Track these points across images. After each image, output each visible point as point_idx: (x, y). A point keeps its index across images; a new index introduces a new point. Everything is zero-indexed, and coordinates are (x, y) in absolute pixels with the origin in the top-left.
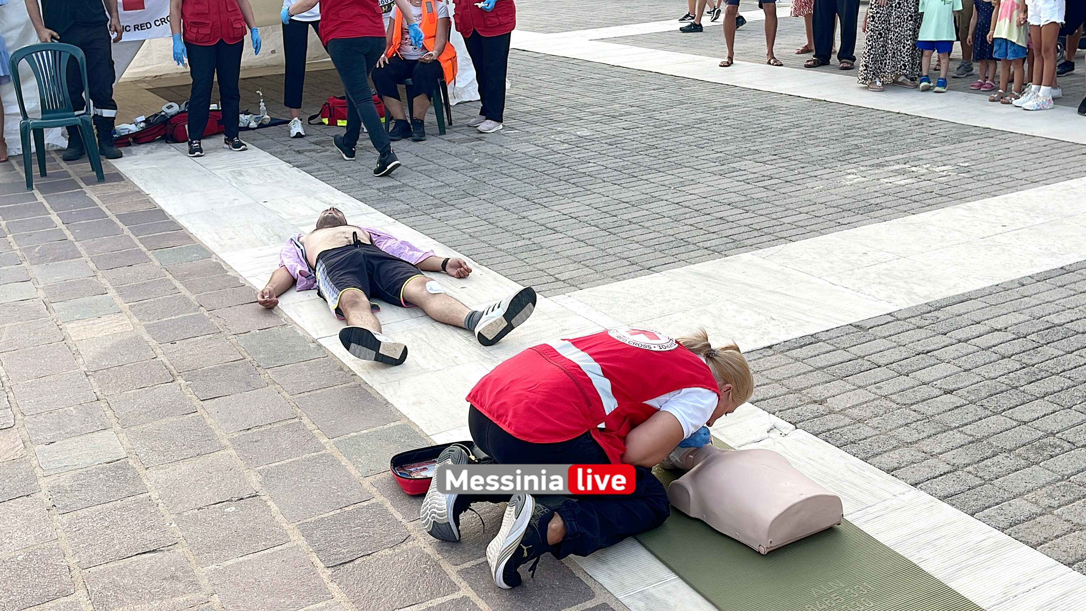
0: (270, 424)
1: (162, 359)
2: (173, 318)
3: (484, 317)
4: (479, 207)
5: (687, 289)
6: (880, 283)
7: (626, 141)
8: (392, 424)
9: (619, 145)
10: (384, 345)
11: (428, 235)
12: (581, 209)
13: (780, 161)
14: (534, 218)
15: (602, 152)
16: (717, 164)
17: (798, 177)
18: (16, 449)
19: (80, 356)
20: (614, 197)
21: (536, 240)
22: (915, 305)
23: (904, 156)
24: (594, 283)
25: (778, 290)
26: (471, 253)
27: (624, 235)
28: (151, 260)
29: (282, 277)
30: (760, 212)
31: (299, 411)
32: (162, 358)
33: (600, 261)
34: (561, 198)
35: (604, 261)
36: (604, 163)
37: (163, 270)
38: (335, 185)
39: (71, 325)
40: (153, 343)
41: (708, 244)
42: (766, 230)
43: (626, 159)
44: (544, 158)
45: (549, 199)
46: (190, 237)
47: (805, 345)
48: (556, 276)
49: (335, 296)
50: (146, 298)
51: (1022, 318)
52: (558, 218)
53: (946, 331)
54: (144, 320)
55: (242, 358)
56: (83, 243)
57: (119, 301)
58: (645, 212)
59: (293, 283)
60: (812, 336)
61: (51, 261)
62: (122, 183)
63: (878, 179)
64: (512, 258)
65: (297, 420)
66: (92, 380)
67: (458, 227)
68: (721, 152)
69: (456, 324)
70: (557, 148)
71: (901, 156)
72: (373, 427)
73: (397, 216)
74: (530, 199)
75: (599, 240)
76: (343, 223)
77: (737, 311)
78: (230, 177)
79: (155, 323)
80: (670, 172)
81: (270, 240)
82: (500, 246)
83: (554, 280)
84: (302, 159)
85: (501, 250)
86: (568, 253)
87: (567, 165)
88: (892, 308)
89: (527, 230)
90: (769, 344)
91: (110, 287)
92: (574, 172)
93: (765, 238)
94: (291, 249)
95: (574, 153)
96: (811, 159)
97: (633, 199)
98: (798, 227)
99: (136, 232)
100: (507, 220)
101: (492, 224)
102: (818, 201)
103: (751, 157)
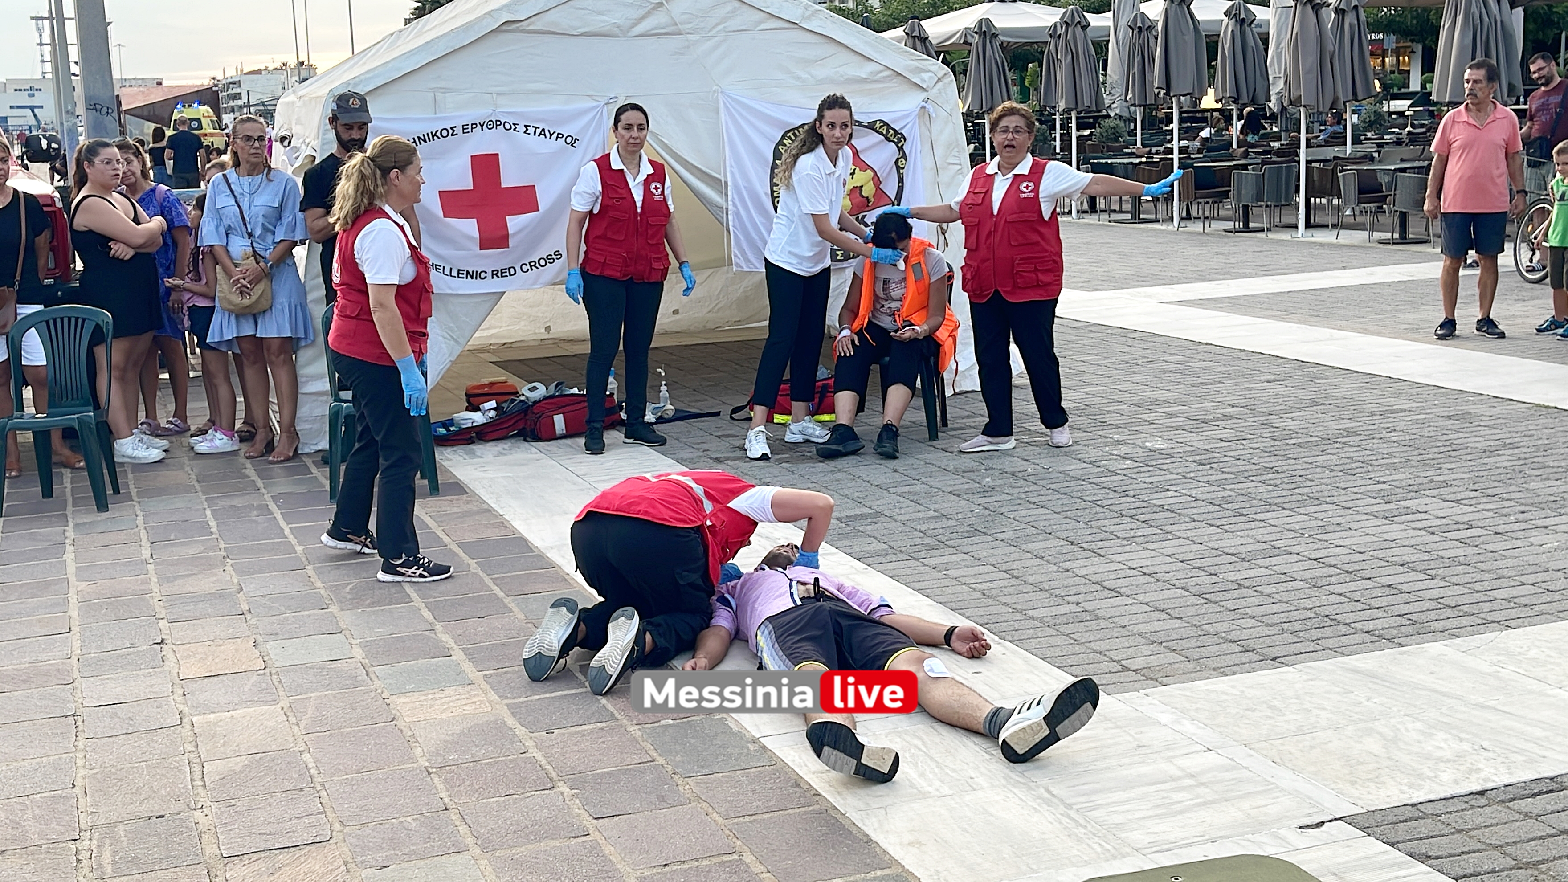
0: (697, 860)
1: (535, 755)
2: (548, 695)
3: (1015, 717)
4: (996, 552)
5: (1338, 693)
7: (1226, 459)
8: (879, 873)
9: (1215, 466)
10: (868, 750)
11: (918, 590)
12: (1158, 560)
13: (1484, 500)
14: (1083, 572)
15: (1188, 475)
16: (1378, 501)
17: (1516, 527)
18: (336, 872)
19: (417, 745)
20: (1211, 544)
21: (1089, 606)
24: (1187, 676)
25: (1492, 703)
26: (986, 621)
27: (1231, 605)
28: (511, 612)
30: (1454, 580)
31: (738, 843)
32: (534, 753)
33: (1193, 643)
34: (1125, 542)
35: (1199, 644)
36: (1194, 492)
39: (403, 700)
40: (520, 731)
41: (1370, 626)
42: (1465, 608)
43: (1228, 487)
44: (1094, 480)
45: (1107, 544)
46: (566, 580)
47: (1539, 793)
48: (1123, 662)
50: (507, 664)
52: (1122, 574)
54: (507, 698)
55: (650, 759)
57: (468, 667)
58: (1263, 571)
60: (1552, 779)
61: (369, 606)
62: (465, 497)
64: (1051, 631)
65: (735, 856)
66: (436, 780)
67: (963, 580)
68: (1385, 482)
69: (970, 726)
70: (1114, 466)
72: (850, 875)
73: (870, 560)
74: (1076, 542)
75: (1191, 611)
77: (1423, 733)
79: (522, 703)
80: (1302, 511)
82: (1030, 613)
83: (1120, 668)
85: (1033, 618)
86: (1142, 628)
87: (1132, 493)
89: (1073, 590)
90: (1479, 788)
91: (455, 647)
92: (1145, 505)
93: (1464, 621)
95: (1142, 475)
96: (1536, 500)
97: (1242, 549)
98: (1520, 605)
99: (488, 569)
100: (1039, 573)
101: (1017, 578)
102: (1552, 566)
103: (1435, 492)
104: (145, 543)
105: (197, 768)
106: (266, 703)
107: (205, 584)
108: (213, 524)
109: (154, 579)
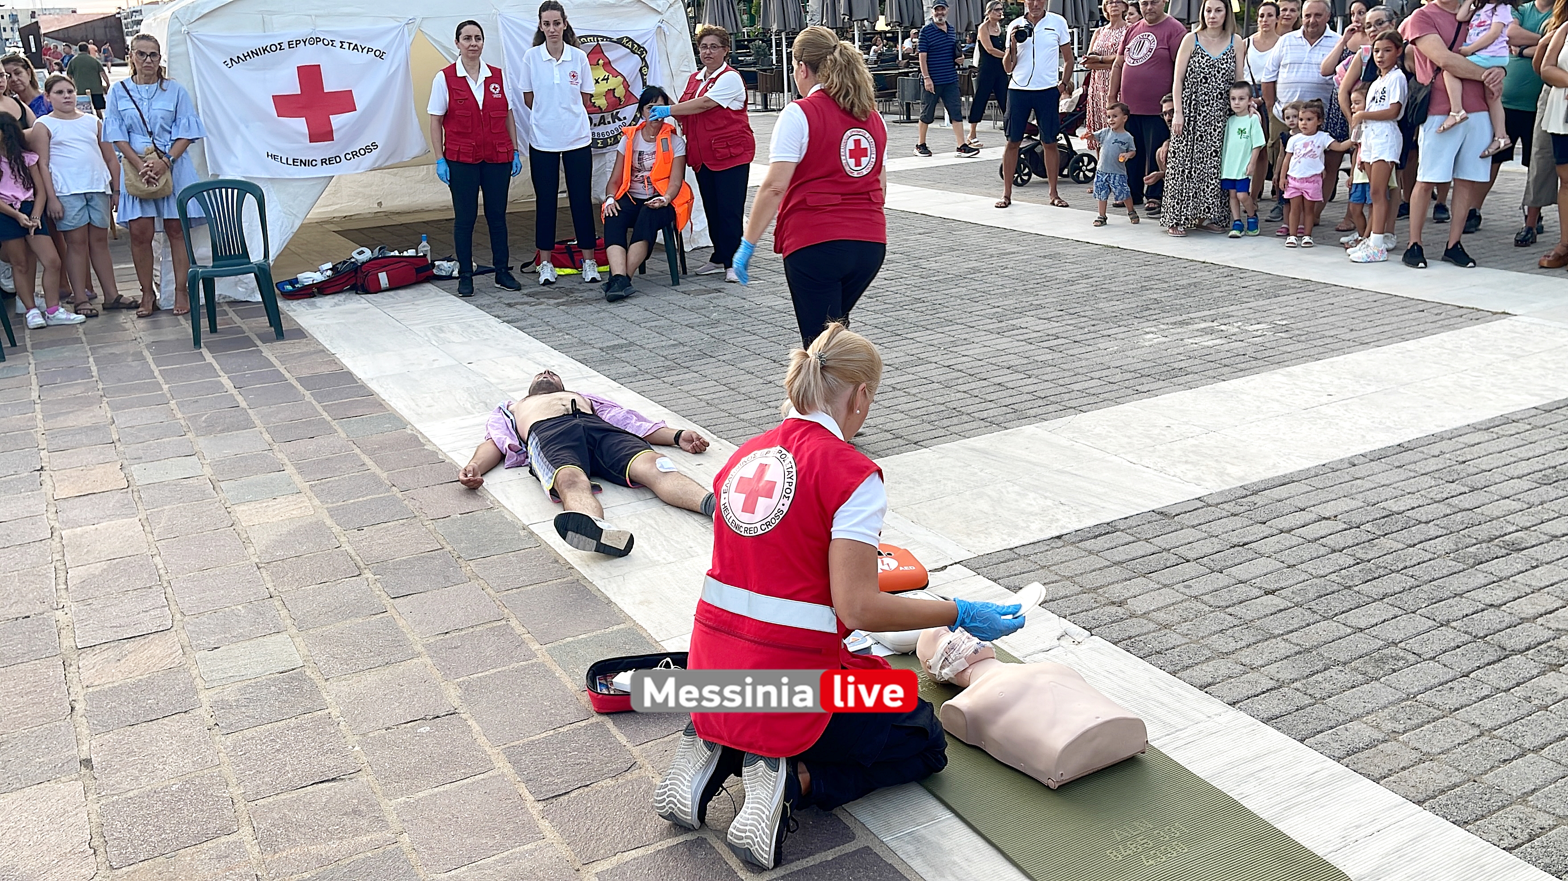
0: (472, 627)
2: (361, 499)
4: (718, 370)
5: (960, 467)
6: (1186, 462)
7: (888, 293)
8: (615, 628)
9: (879, 298)
10: (607, 533)
11: (659, 402)
13: (1067, 317)
16: (993, 320)
17: (1088, 336)
18: (174, 656)
19: (250, 545)
22: (1228, 488)
23: (1212, 312)
25: (1068, 469)
26: (708, 424)
27: (886, 403)
28: (336, 432)
29: (488, 451)
30: (1045, 377)
31: (506, 611)
32: (346, 547)
37: (350, 443)
38: (550, 344)
39: (242, 508)
40: (336, 529)
41: (985, 415)
42: (1051, 398)
46: (381, 405)
47: (1100, 535)
49: (550, 474)
50: (329, 476)
51: (1354, 504)
53: (1265, 519)
54: (327, 503)
55: (440, 547)
56: (258, 411)
57: (297, 478)
58: (911, 377)
59: (500, 458)
60: (1108, 524)
61: (220, 432)
62: (305, 340)
63: (1182, 340)
65: (503, 622)
66: (264, 573)
67: (693, 393)
68: (999, 307)
69: (690, 508)
71: (1208, 313)
72: (593, 631)
73: (623, 380)
76: (558, 388)
77: (1019, 494)
78: (429, 334)
79: (340, 506)
80: (940, 330)
81: (475, 408)
82: (742, 416)
84: (513, 312)
85: (743, 420)
88: (1201, 492)
90: (1058, 534)
91: (288, 463)
93: (1051, 408)
94: (499, 419)
96: (1103, 316)
97: (897, 361)
98: (1089, 395)
99: (319, 398)
100: (750, 385)
101: (733, 389)
102: (1112, 364)
103: (1032, 313)
104: (35, 386)
105: (62, 574)
106: (127, 516)
107: (84, 418)
108: (94, 369)
109: (40, 417)
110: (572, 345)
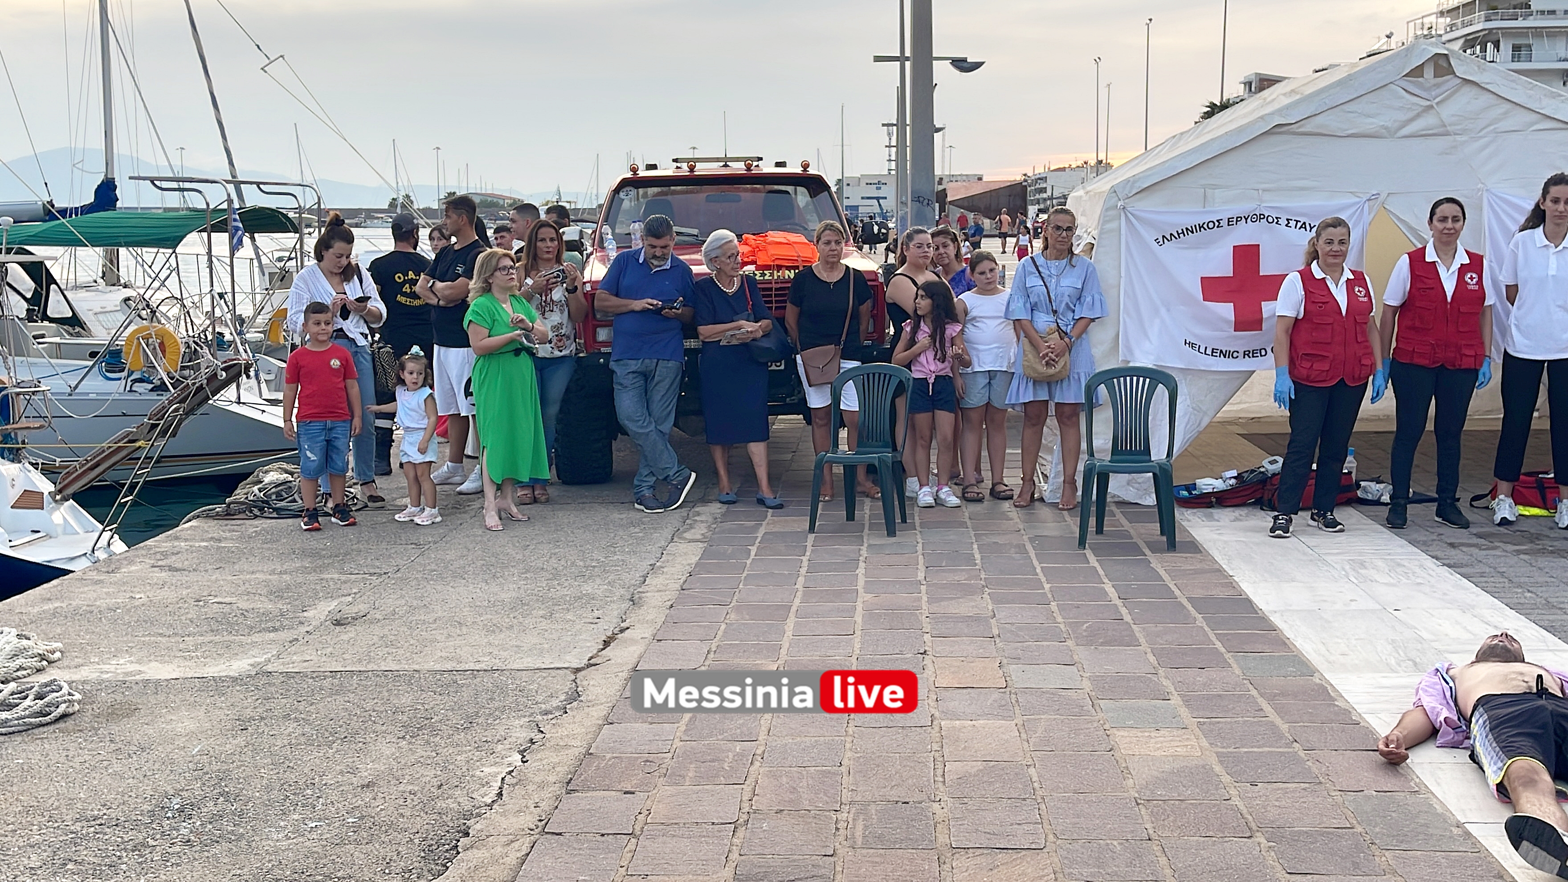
1: (1237, 803)
2: (1255, 750)
19: (1129, 776)
28: (1230, 666)
29: (1416, 721)
32: (1236, 801)
37: (1245, 682)
38: (1505, 600)
39: (1122, 733)
40: (1226, 779)
46: (1286, 644)
49: (1500, 764)
50: (1220, 715)
54: (1216, 746)
55: (1349, 826)
56: (1144, 629)
57: (1184, 712)
59: (1433, 733)
61: (1102, 644)
62: (1198, 556)
66: (1143, 811)
76: (1518, 658)
78: (1347, 567)
79: (1231, 753)
81: (1400, 666)
84: (1456, 555)
91: (1174, 692)
94: (1435, 684)
99: (1214, 625)
104: (921, 566)
105: (940, 766)
106: (1004, 718)
107: (964, 607)
108: (978, 556)
109: (925, 598)
110: (1535, 607)
